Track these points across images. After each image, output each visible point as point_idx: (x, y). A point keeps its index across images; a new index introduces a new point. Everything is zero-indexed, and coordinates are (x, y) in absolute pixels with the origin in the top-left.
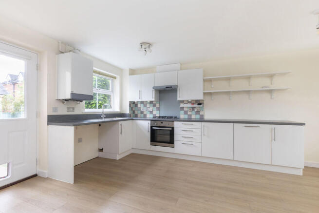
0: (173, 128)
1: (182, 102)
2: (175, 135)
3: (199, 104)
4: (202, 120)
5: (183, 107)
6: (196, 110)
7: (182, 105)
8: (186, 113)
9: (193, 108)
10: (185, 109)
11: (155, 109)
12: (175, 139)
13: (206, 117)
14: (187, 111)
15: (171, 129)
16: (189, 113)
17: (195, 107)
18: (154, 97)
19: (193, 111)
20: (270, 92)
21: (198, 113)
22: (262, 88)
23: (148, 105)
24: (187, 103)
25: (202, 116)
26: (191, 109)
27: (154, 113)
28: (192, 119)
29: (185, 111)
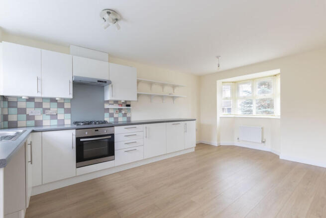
0: (113, 135)
1: (108, 102)
2: (115, 144)
3: (128, 106)
4: (129, 123)
5: (108, 109)
6: (123, 112)
7: (107, 106)
8: (111, 115)
9: (120, 110)
10: (111, 111)
11: (62, 110)
12: (115, 149)
13: (133, 120)
14: (113, 113)
15: (110, 137)
16: (115, 116)
17: (122, 109)
18: (72, 92)
19: (120, 114)
20: (173, 98)
21: (125, 115)
22: (170, 94)
23: (46, 105)
24: (113, 104)
25: (129, 118)
26: (118, 111)
27: (60, 117)
28: (119, 123)
29: (110, 114)
